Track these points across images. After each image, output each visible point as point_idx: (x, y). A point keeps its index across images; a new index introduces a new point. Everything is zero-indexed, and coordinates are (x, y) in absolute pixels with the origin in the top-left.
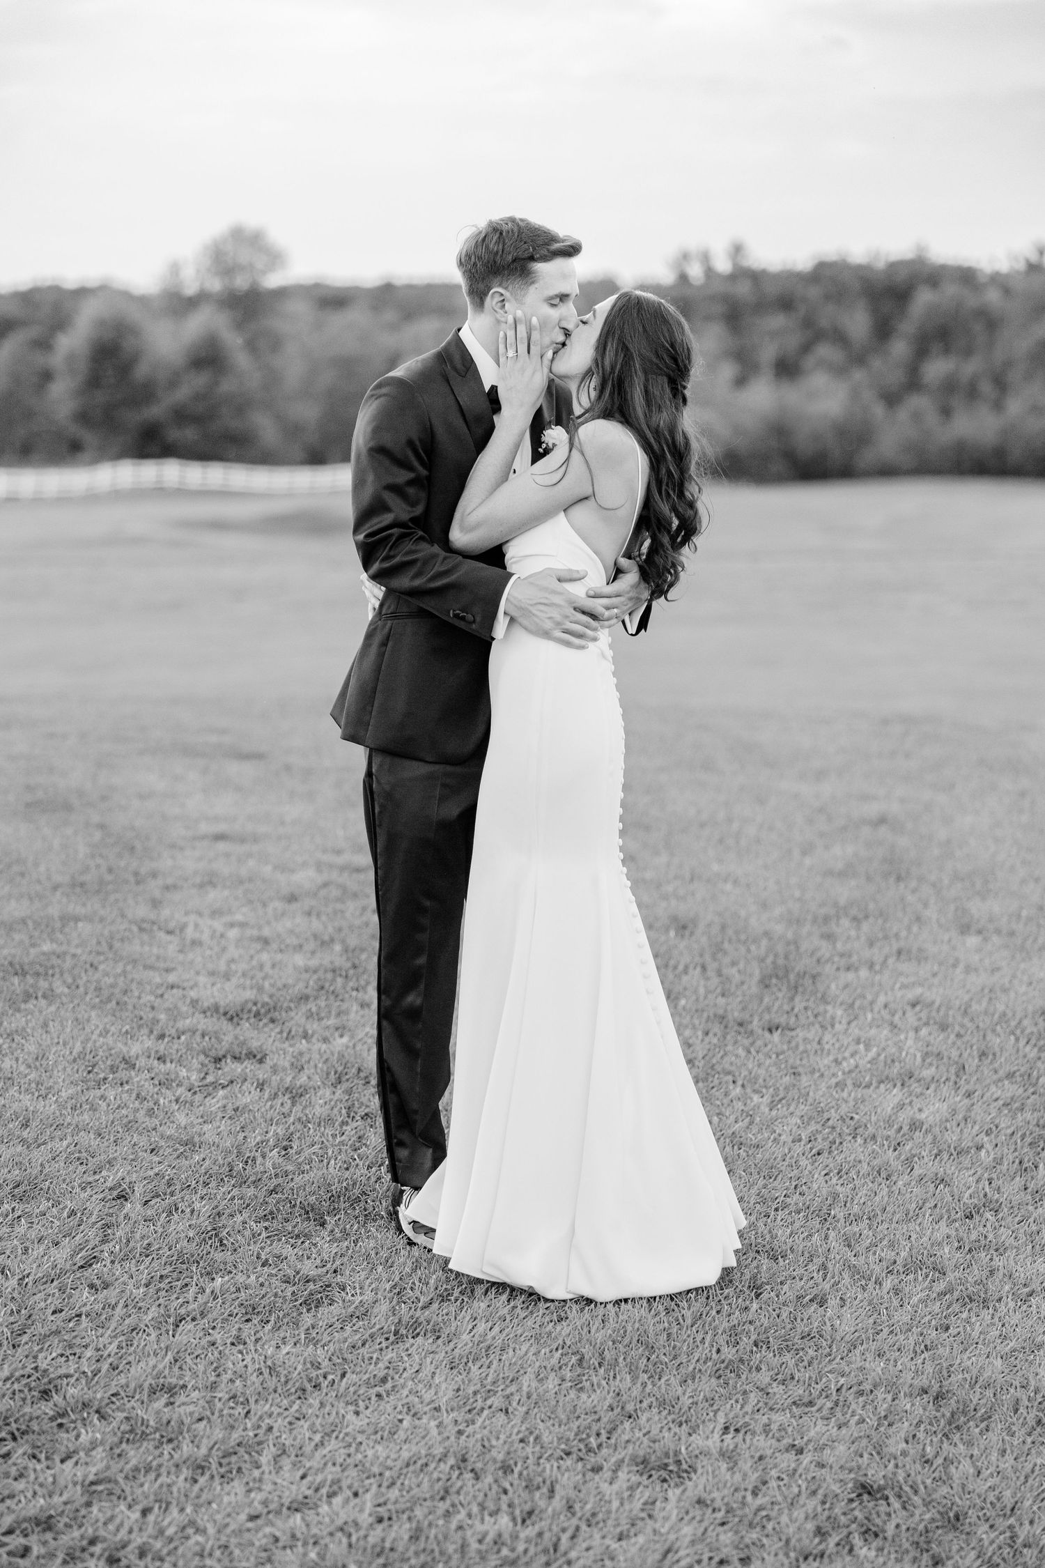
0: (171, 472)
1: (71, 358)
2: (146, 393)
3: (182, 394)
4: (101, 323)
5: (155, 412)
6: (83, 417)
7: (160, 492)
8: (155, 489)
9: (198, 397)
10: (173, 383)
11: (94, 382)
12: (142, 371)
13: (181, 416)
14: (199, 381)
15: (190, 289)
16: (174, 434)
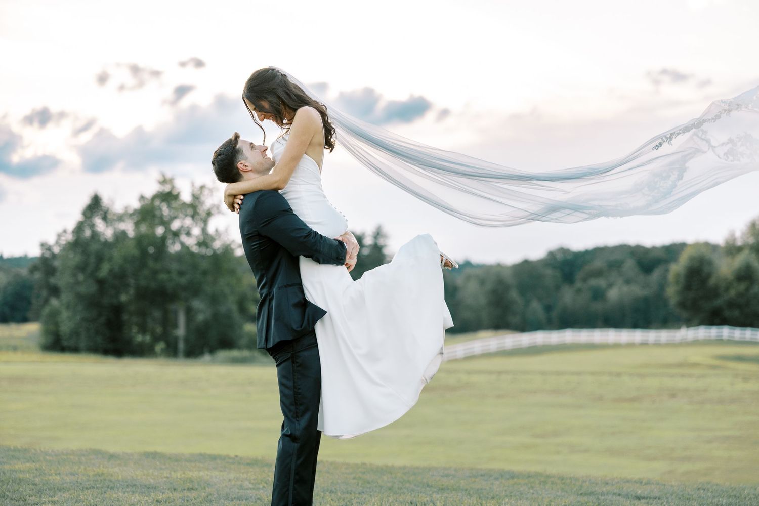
0: (726, 332)
1: (678, 275)
2: (714, 293)
3: (732, 293)
4: (692, 259)
5: (718, 302)
6: (682, 305)
7: (720, 341)
8: (717, 340)
9: (740, 295)
10: (727, 289)
11: (688, 287)
12: (712, 282)
13: (731, 304)
14: (742, 287)
15: (739, 243)
16: (727, 313)
